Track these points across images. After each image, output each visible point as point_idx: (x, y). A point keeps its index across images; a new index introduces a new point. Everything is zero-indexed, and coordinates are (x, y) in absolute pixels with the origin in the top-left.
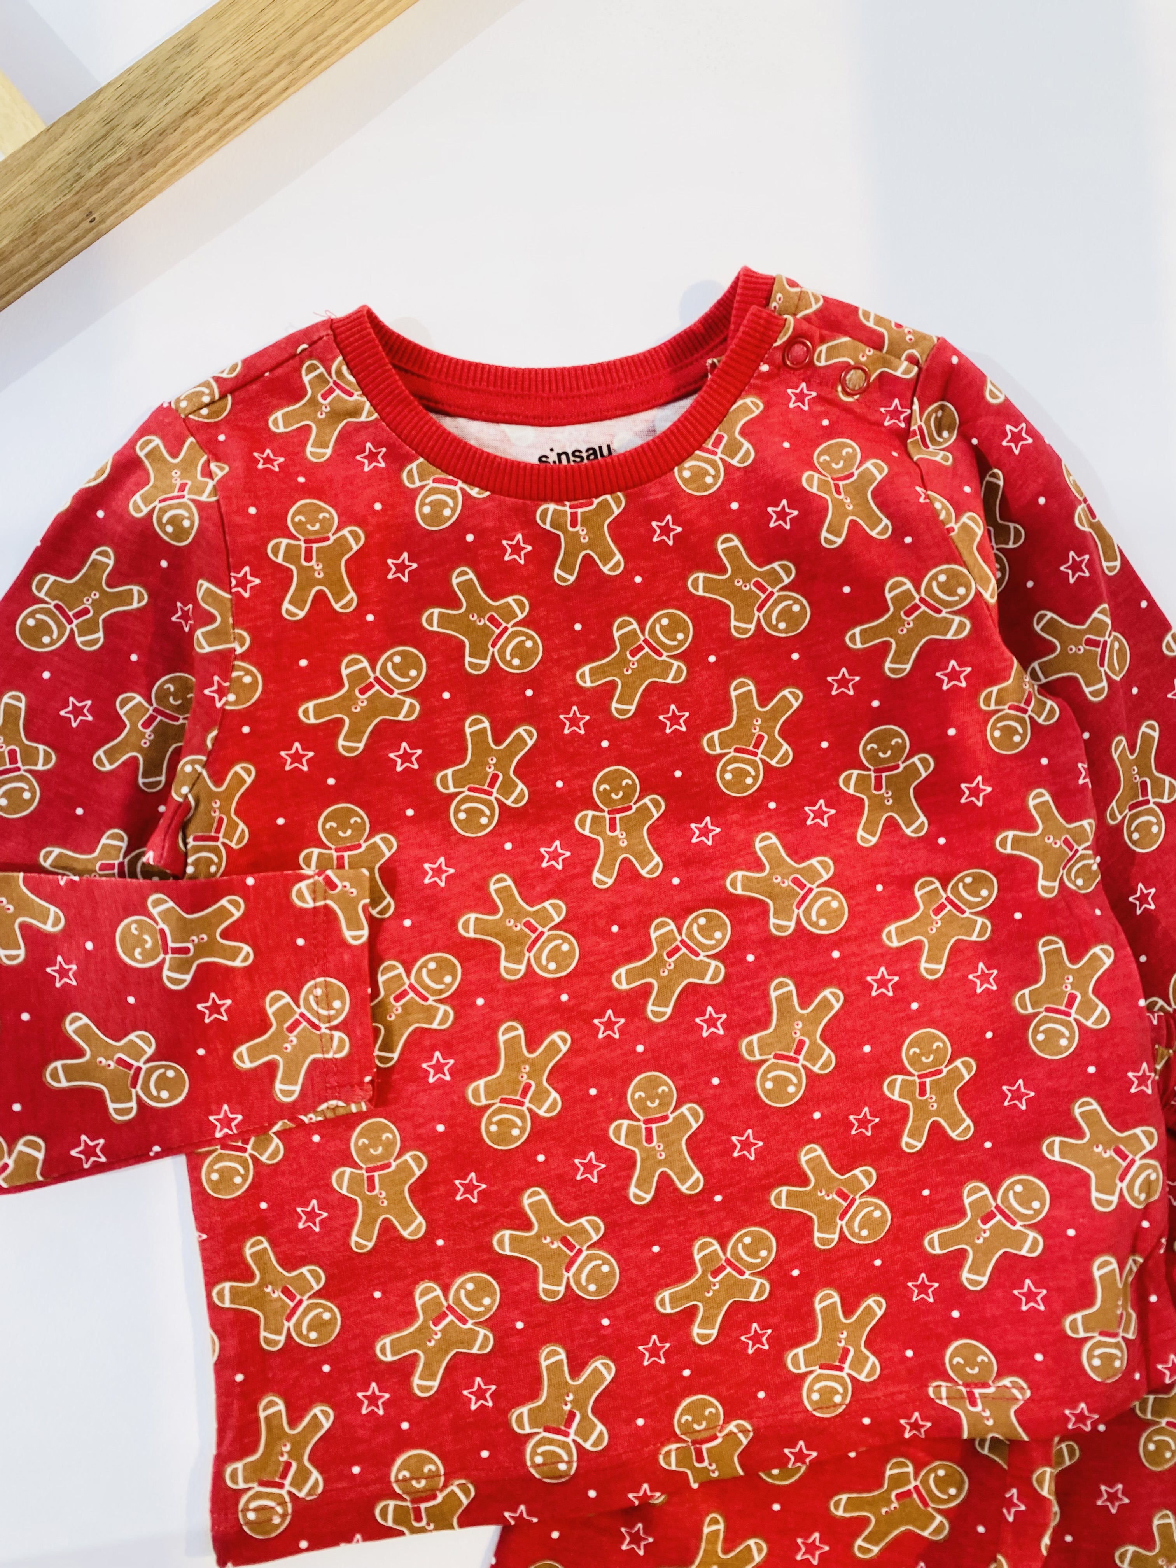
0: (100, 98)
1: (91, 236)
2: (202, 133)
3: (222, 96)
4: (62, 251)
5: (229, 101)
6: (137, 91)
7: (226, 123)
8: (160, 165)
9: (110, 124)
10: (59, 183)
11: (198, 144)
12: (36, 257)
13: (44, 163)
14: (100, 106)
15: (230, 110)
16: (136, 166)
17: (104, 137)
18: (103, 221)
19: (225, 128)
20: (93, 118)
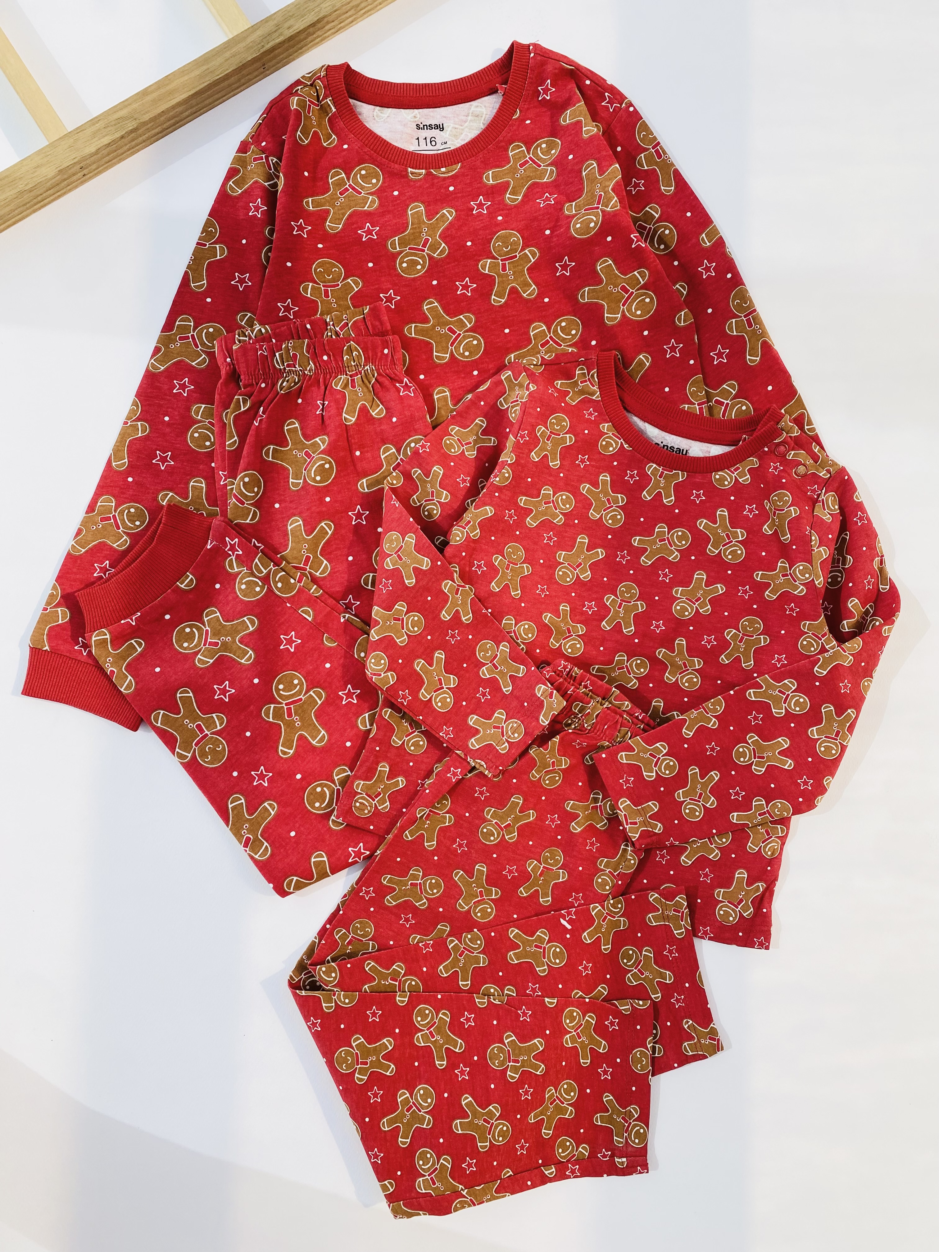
0: (275, 16)
1: (262, 76)
2: (315, 36)
3: (326, 20)
4: (250, 80)
5: (328, 23)
6: (291, 14)
7: (326, 33)
8: (295, 47)
9: (278, 27)
10: (255, 49)
11: (312, 41)
12: (239, 80)
13: (249, 40)
14: (275, 19)
15: (327, 27)
16: (286, 45)
17: (275, 31)
18: (268, 70)
19: (324, 35)
20: (272, 23)
